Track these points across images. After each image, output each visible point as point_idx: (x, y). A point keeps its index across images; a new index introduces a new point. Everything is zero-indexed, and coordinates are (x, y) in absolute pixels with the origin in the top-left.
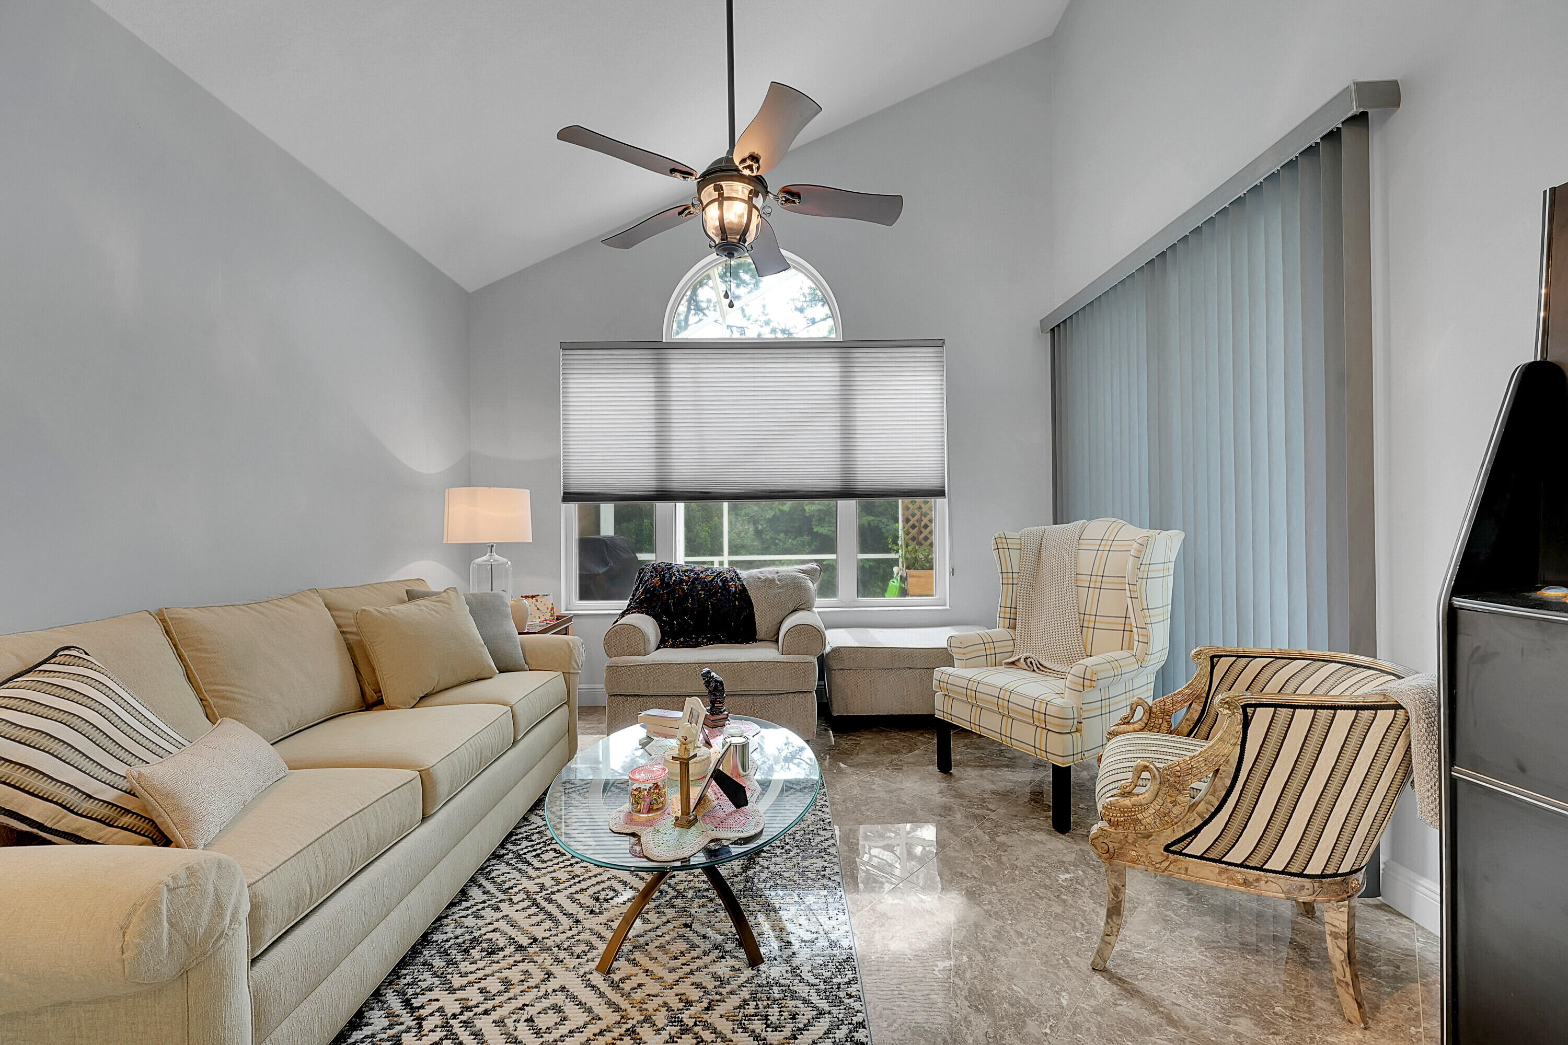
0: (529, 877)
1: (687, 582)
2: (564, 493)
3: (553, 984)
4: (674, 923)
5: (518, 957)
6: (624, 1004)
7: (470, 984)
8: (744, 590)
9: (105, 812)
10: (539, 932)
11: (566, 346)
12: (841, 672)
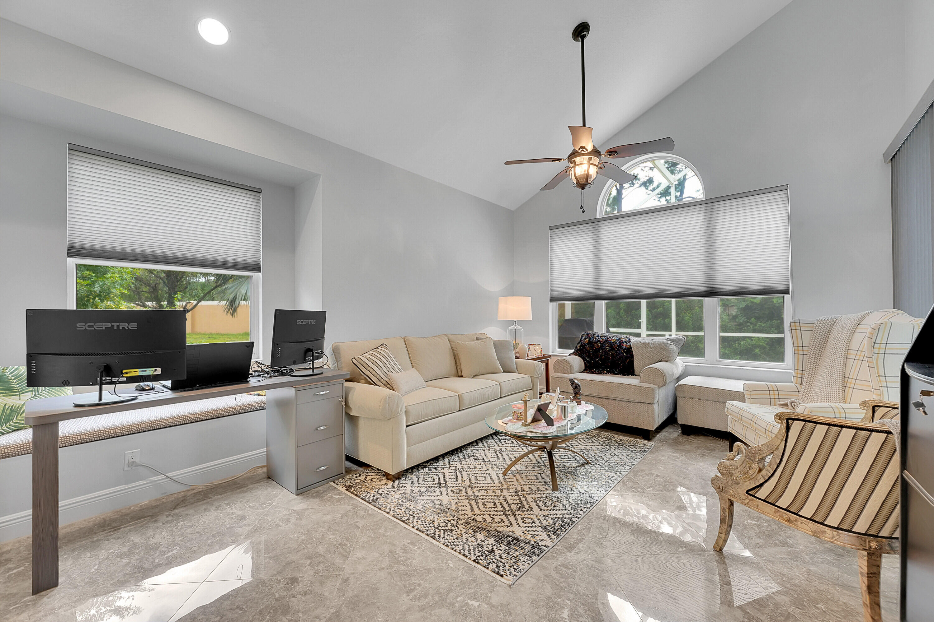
0: (498, 446)
1: (600, 342)
2: (551, 297)
3: (488, 472)
4: (536, 472)
5: (482, 463)
6: (504, 483)
7: (466, 464)
8: (631, 348)
9: (385, 382)
10: (492, 460)
11: (552, 228)
12: (684, 399)
